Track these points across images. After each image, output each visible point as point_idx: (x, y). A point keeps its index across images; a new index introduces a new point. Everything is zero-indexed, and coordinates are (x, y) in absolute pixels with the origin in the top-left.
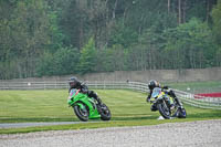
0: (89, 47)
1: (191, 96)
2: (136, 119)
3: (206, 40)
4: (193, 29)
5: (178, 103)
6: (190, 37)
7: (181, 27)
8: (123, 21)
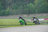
0: (8, 10)
1: (30, 20)
2: (18, 25)
3: (33, 8)
4: (30, 6)
5: (39, 22)
6: (30, 7)
7: (28, 5)
8: (15, 4)
